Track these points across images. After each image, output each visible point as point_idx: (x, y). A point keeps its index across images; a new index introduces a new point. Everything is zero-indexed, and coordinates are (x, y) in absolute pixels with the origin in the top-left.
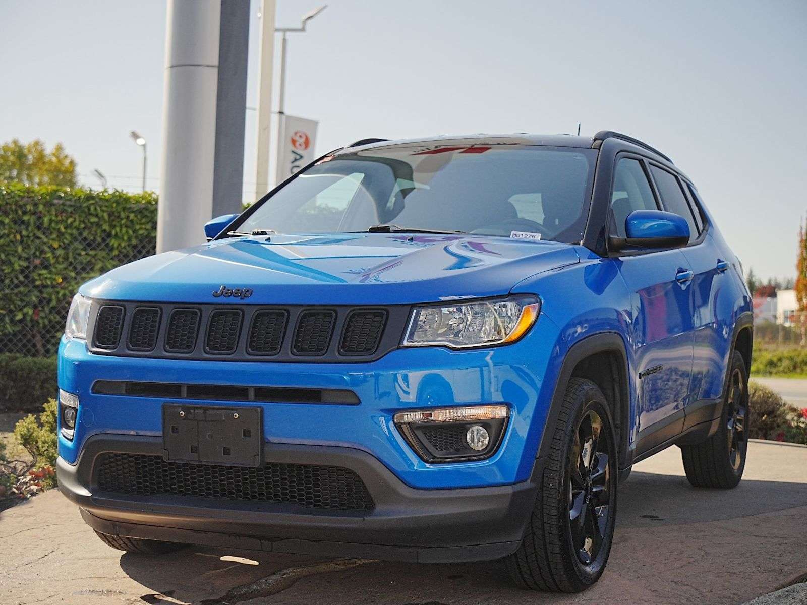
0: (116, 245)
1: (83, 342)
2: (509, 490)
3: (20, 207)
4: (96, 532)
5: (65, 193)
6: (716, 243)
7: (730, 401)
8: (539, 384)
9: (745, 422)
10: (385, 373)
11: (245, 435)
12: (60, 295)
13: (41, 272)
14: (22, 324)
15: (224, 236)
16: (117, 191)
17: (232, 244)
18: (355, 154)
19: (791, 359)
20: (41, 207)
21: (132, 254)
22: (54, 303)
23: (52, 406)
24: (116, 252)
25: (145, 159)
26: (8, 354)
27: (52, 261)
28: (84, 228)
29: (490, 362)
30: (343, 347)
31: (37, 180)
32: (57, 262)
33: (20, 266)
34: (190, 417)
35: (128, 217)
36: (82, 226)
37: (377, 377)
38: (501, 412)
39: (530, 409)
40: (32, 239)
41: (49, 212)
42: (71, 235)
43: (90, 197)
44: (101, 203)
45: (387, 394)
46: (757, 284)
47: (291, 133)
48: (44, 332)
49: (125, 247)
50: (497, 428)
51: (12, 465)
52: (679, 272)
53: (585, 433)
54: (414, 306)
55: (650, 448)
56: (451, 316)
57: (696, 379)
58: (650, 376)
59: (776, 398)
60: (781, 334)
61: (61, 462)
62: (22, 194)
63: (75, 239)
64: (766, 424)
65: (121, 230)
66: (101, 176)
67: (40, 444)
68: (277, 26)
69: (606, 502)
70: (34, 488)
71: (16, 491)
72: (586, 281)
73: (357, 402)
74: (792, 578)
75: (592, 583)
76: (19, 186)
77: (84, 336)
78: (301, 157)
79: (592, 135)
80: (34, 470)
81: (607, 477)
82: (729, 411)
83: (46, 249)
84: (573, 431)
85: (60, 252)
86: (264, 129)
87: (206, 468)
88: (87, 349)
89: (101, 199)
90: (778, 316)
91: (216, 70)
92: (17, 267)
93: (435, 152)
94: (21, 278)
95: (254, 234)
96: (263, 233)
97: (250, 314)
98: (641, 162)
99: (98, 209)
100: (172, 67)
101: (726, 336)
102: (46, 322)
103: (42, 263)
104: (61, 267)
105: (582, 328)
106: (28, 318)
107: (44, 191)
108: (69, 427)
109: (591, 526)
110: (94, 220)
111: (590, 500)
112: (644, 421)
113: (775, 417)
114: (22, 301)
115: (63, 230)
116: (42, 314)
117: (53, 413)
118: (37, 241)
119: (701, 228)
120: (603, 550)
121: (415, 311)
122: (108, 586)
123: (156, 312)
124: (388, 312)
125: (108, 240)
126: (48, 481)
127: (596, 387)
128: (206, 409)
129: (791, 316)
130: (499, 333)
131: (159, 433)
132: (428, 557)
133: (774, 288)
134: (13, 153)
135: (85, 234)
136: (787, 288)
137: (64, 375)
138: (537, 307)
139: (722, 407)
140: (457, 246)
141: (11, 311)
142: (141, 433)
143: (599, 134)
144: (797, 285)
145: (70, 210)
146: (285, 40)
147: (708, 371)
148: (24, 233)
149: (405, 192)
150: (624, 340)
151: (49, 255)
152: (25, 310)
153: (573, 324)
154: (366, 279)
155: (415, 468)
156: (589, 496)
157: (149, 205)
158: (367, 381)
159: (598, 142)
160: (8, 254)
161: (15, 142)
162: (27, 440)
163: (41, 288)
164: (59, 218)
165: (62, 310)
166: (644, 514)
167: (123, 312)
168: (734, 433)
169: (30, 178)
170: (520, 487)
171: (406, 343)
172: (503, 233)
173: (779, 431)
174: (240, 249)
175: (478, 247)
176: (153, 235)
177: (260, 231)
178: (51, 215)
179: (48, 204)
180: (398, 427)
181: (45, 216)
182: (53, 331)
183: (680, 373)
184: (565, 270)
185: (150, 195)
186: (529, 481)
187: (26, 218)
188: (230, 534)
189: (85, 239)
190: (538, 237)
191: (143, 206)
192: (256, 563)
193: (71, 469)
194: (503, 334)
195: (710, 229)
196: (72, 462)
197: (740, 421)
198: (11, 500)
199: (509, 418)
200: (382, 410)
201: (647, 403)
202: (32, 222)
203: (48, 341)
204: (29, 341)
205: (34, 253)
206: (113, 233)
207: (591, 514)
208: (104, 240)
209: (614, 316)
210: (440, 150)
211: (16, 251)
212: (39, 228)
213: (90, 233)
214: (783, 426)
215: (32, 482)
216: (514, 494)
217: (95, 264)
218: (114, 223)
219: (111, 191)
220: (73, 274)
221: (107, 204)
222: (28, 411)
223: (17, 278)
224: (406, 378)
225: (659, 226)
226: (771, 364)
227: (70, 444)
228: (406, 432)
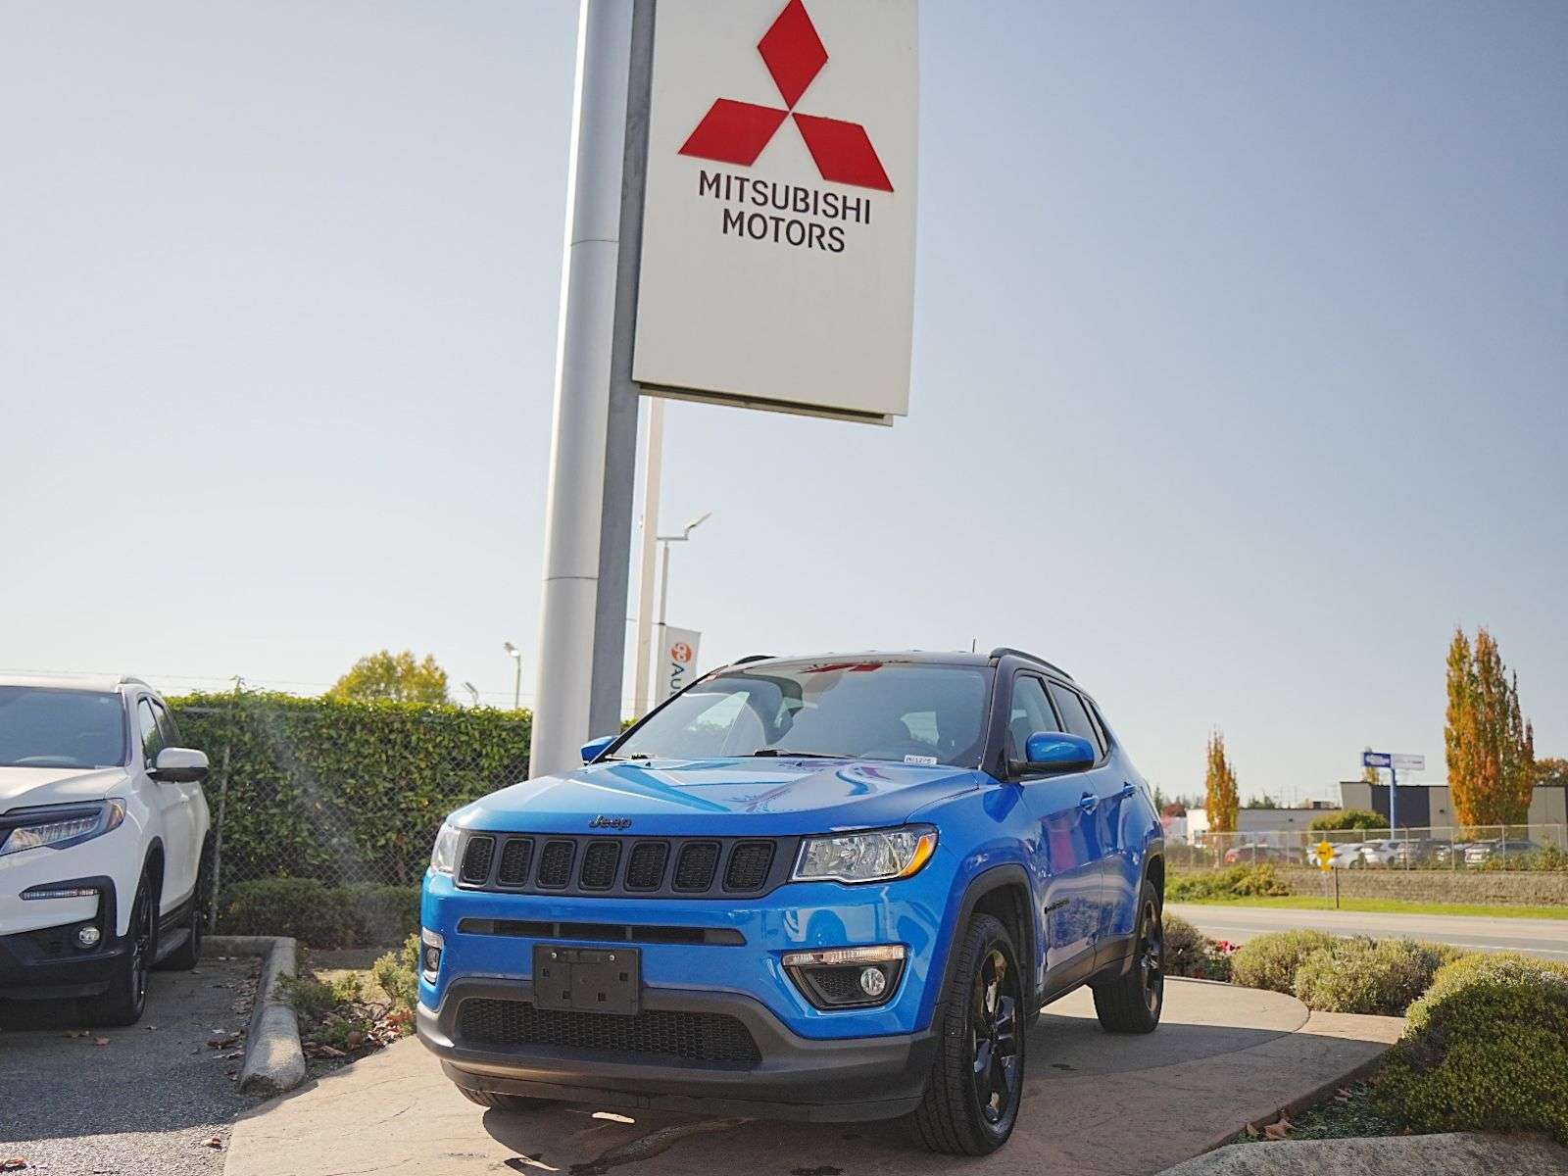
0: (486, 765)
1: (450, 876)
2: (907, 1040)
3: (387, 725)
4: (458, 1086)
5: (435, 710)
6: (1121, 765)
7: (1143, 936)
8: (939, 920)
9: (1160, 958)
10: (773, 910)
11: (621, 979)
12: (426, 819)
13: (406, 794)
14: (386, 850)
15: (602, 760)
16: (489, 708)
17: (609, 770)
18: (741, 672)
19: (1205, 883)
20: (409, 725)
21: (504, 774)
22: (419, 827)
23: (414, 942)
24: (486, 773)
25: (519, 671)
26: (368, 883)
27: (419, 782)
28: (453, 747)
29: (885, 898)
30: (729, 882)
31: (405, 693)
32: (424, 783)
33: (384, 787)
34: (563, 959)
35: (500, 735)
36: (452, 745)
37: (764, 915)
38: (898, 953)
39: (929, 950)
40: (398, 758)
41: (417, 729)
42: (440, 754)
43: (460, 714)
44: (471, 721)
45: (774, 932)
46: (1165, 802)
47: (673, 645)
48: (407, 859)
49: (496, 768)
50: (894, 972)
51: (368, 1008)
52: (1084, 797)
53: (989, 973)
54: (803, 837)
55: (1060, 988)
56: (843, 848)
57: (1105, 912)
58: (1056, 910)
59: (1192, 930)
60: (1193, 856)
61: (421, 1007)
62: (389, 711)
63: (444, 759)
64: (1183, 959)
65: (492, 749)
66: (472, 689)
67: (399, 985)
68: (660, 535)
69: (1014, 1052)
70: (392, 1034)
71: (372, 1038)
72: (985, 807)
73: (743, 942)
74: (1220, 1138)
75: (1001, 1145)
76: (387, 703)
77: (450, 869)
78: (683, 670)
79: (989, 654)
80: (392, 1013)
81: (1014, 1020)
82: (1143, 947)
83: (413, 769)
84: (976, 973)
85: (427, 773)
86: (644, 642)
87: (580, 1015)
88: (454, 884)
89: (472, 716)
90: (1189, 837)
91: (595, 583)
92: (381, 789)
93: (824, 670)
94: (385, 801)
95: (634, 758)
96: (644, 757)
97: (629, 845)
98: (1040, 680)
99: (470, 727)
100: (550, 579)
101: (1136, 863)
102: (411, 849)
103: (408, 784)
104: (428, 788)
105: (983, 857)
106: (391, 844)
107: (412, 707)
108: (432, 970)
109: (997, 1078)
110: (464, 738)
111: (996, 1050)
112: (1051, 958)
113: (1192, 951)
114: (385, 825)
115: (431, 749)
116: (406, 839)
117: (414, 950)
118: (404, 761)
119: (1105, 748)
120: (1011, 1106)
121: (804, 843)
122: (468, 1148)
123: (529, 843)
124: (775, 843)
125: (478, 760)
126: (407, 1026)
127: (999, 923)
128: (580, 951)
129: (1202, 837)
130: (895, 866)
131: (530, 977)
132: (820, 1116)
133: (1183, 807)
134: (382, 665)
135: (454, 754)
136: (1197, 807)
137: (429, 911)
138: (935, 838)
139: (1135, 941)
140: (850, 771)
141: (373, 836)
142: (509, 976)
143: (995, 651)
144: (1208, 804)
145: (439, 728)
146: (666, 550)
147: (1119, 903)
148: (390, 753)
149: (793, 711)
150: (1027, 870)
151: (416, 775)
152: (388, 835)
153: (974, 854)
154: (754, 808)
155: (806, 1016)
156: (995, 1046)
157: (523, 723)
158: (754, 919)
159: (995, 660)
160: (372, 775)
161: (384, 654)
162: (386, 981)
163: (406, 812)
164: (428, 736)
165: (429, 836)
166: (1055, 1063)
167: (493, 843)
168: (1149, 972)
169: (398, 692)
170: (920, 1036)
171: (795, 878)
172: (895, 756)
173: (1197, 966)
174: (619, 775)
175: (871, 772)
176: (526, 754)
177: (640, 754)
178: (418, 733)
179: (417, 722)
180: (787, 969)
181: (413, 734)
182: (417, 858)
183: (1088, 905)
184: (962, 797)
185: (524, 712)
186: (929, 1030)
187: (392, 737)
188: (603, 1090)
189: (454, 759)
190: (934, 761)
191: (516, 724)
192: (632, 1121)
193: (433, 1016)
194: (898, 866)
195: (1115, 750)
196: (433, 1008)
197: (1154, 958)
198: (366, 1048)
199: (906, 959)
200: (770, 952)
201: (1055, 938)
202: (399, 741)
203: (412, 869)
204: (391, 869)
205: (401, 773)
206: (484, 752)
207: (997, 1065)
208: (473, 759)
209: (1015, 844)
210: (831, 667)
211: (381, 772)
212: (406, 747)
213: (459, 752)
214: (1201, 961)
215: (389, 1028)
216: (914, 1044)
217: (463, 786)
218: (485, 742)
219: (483, 708)
220: (440, 796)
221: (478, 721)
222: (387, 946)
223: (381, 801)
224: (794, 915)
225: (1062, 748)
226: (1183, 888)
227: (432, 988)
228: (795, 975)
